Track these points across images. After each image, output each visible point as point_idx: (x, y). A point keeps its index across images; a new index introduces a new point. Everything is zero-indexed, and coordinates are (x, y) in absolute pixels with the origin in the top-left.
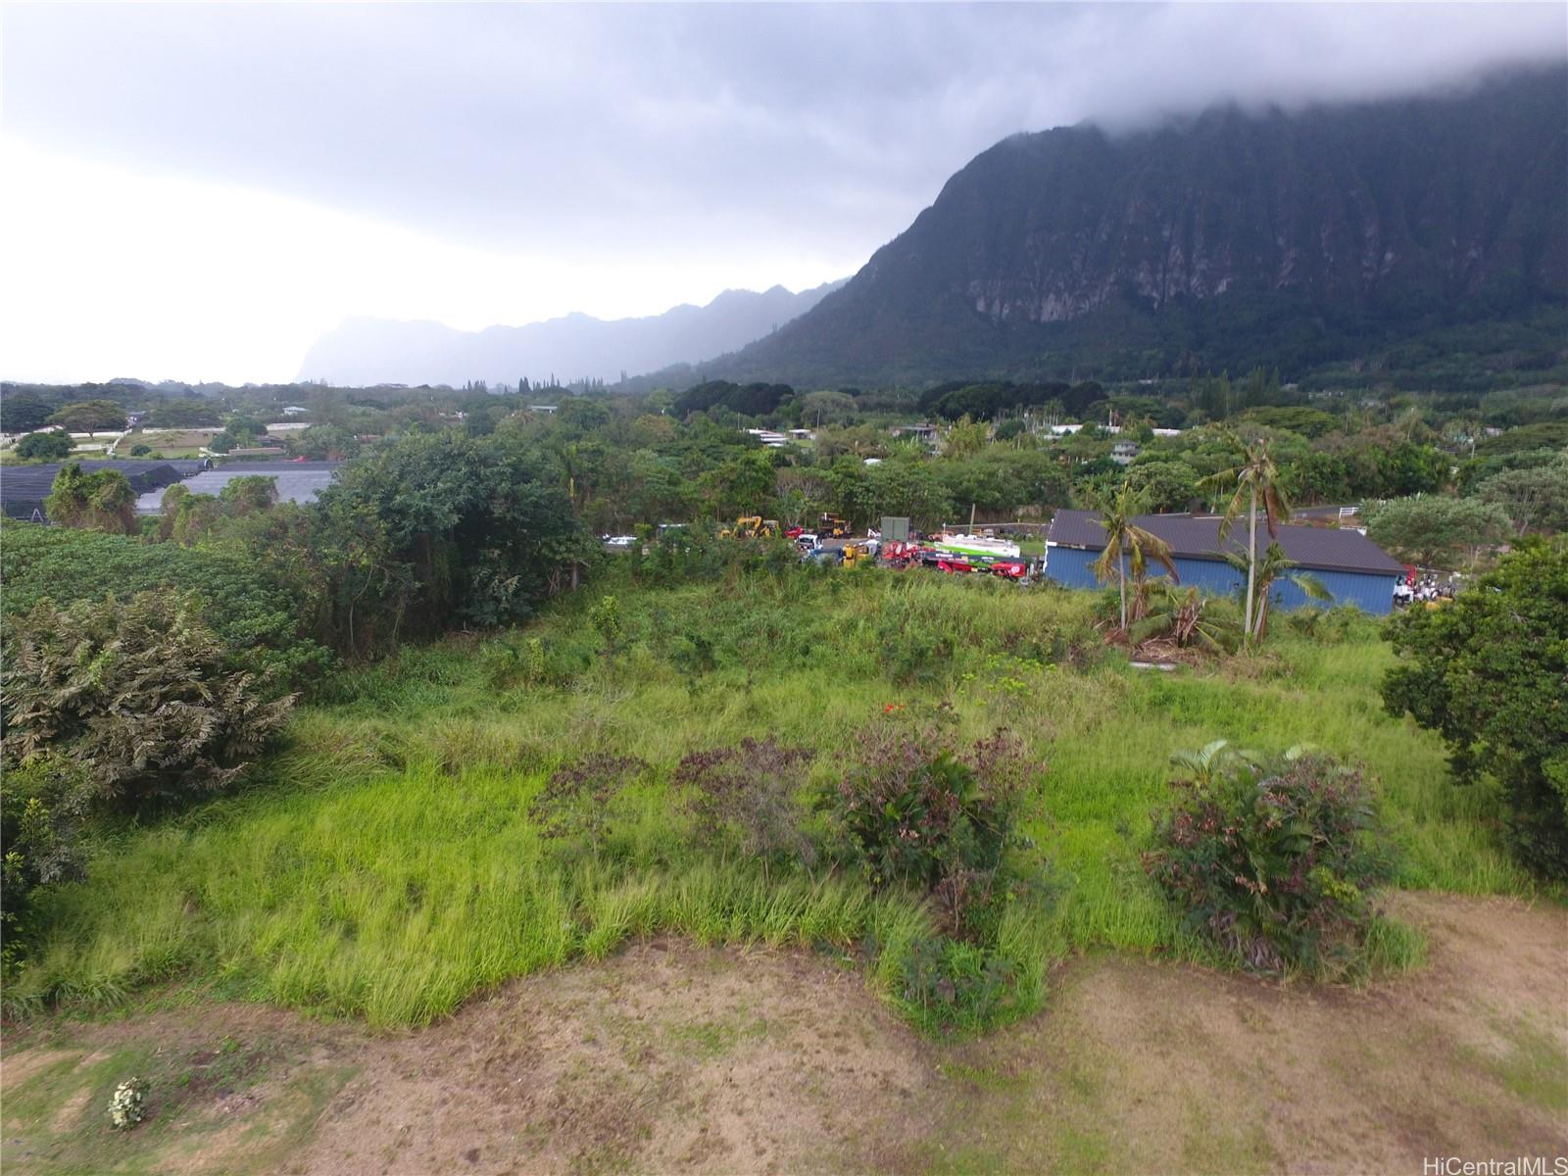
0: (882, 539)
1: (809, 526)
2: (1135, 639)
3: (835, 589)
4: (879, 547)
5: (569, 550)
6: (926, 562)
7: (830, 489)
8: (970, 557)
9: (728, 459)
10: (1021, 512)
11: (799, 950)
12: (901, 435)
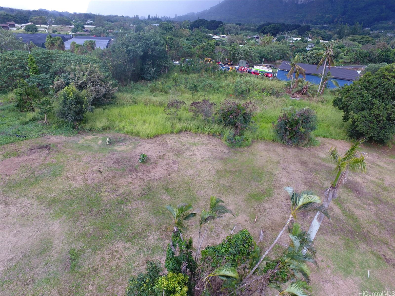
0: (240, 66)
1: (222, 62)
2: (293, 93)
3: (226, 77)
4: (238, 68)
5: (166, 63)
6: (249, 72)
7: (229, 52)
8: (260, 71)
9: (203, 42)
10: (277, 62)
11: (210, 135)
12: (250, 38)
